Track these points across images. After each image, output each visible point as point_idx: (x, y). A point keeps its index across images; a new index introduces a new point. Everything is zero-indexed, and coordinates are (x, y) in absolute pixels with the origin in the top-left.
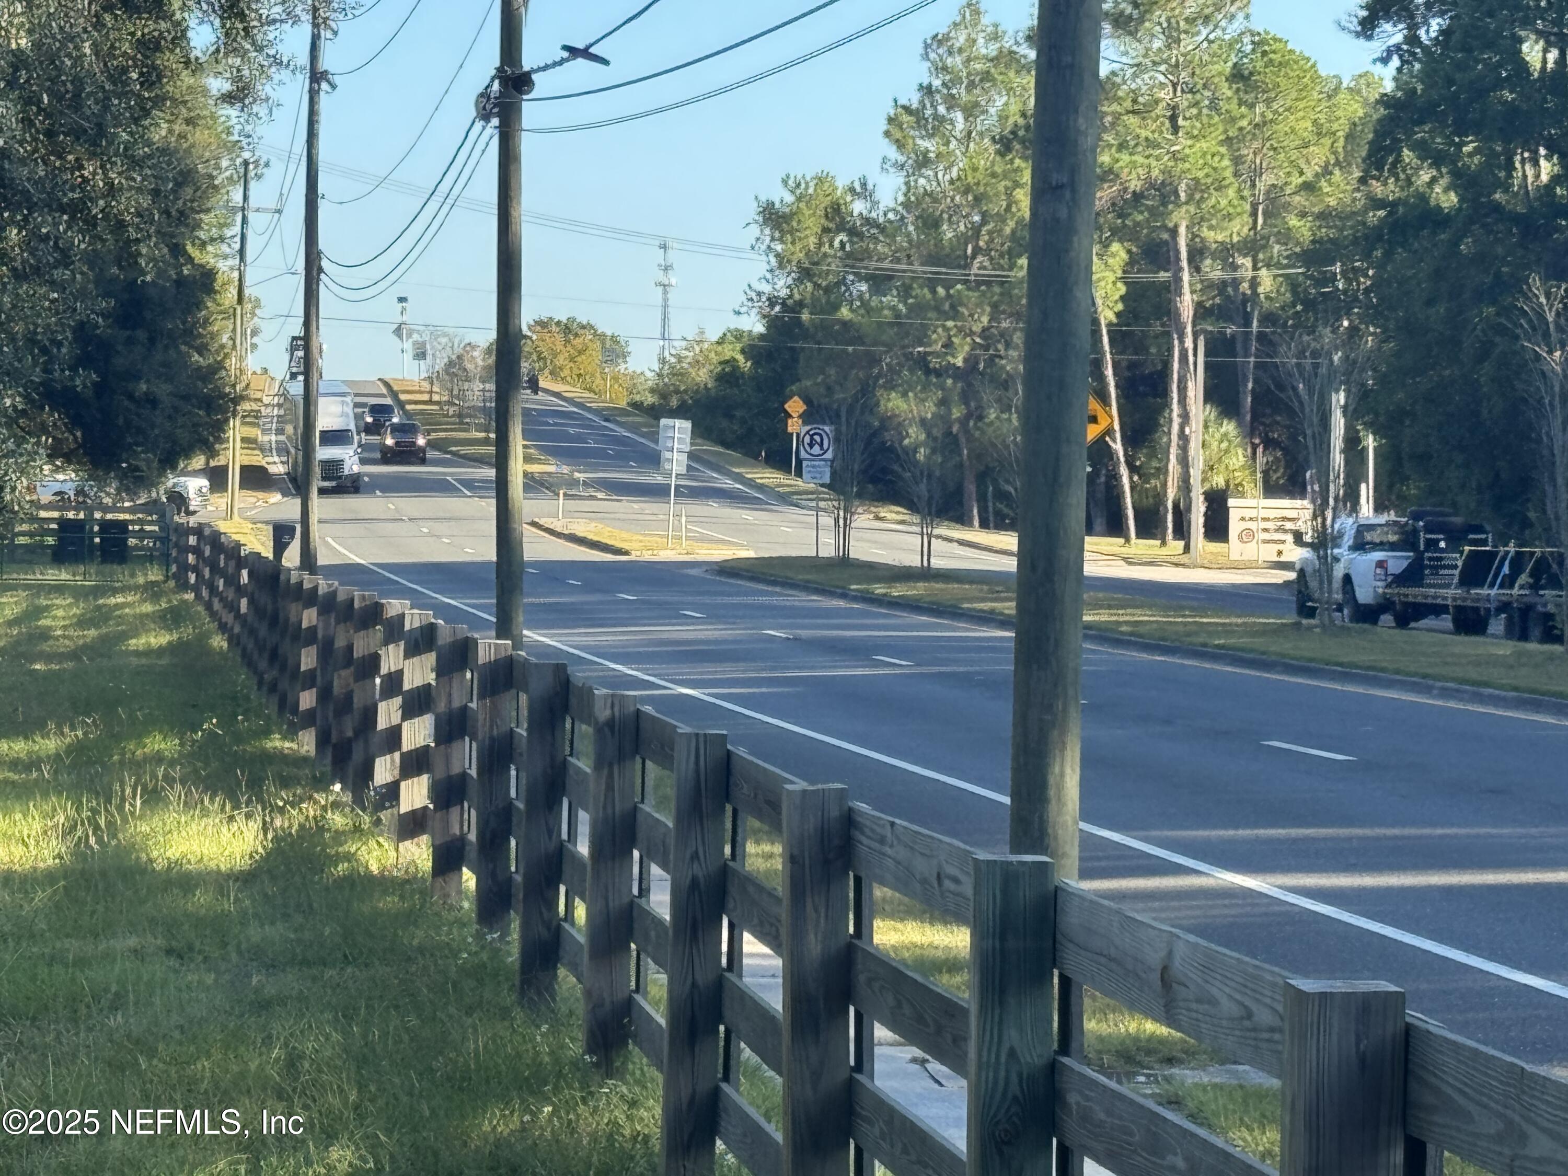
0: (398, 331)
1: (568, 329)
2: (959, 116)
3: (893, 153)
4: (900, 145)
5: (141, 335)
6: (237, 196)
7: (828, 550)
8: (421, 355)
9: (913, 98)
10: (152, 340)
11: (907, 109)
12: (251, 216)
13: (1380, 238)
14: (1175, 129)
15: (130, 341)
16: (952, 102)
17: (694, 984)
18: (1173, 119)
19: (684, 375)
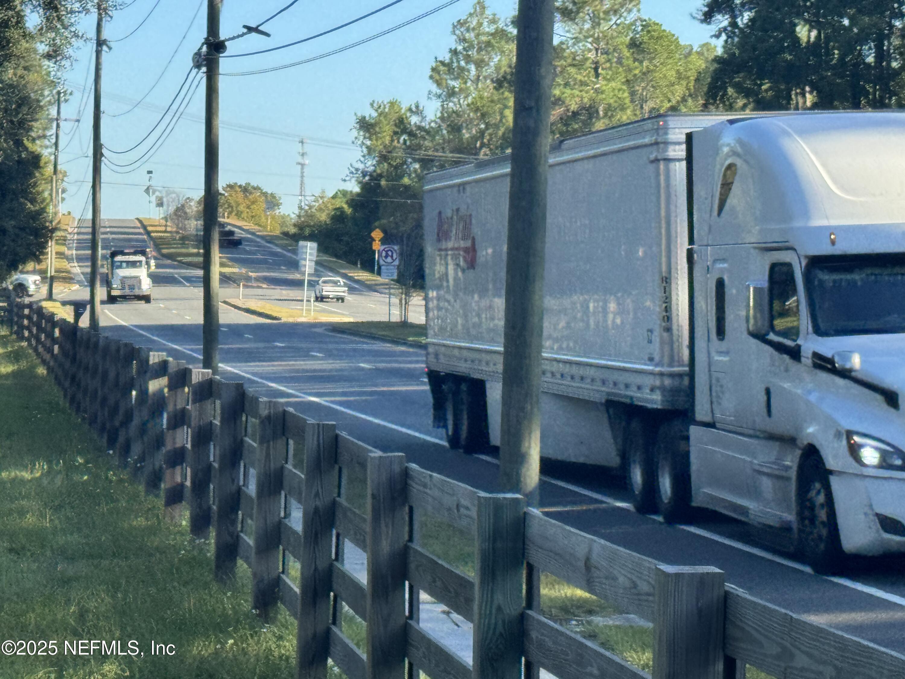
0: (147, 191)
1: (246, 190)
2: (472, 67)
3: (434, 88)
4: (439, 84)
6: (53, 112)
7: (396, 316)
8: (160, 204)
9: (446, 57)
11: (443, 63)
14: (597, 75)
16: (468, 59)
17: (316, 569)
18: (596, 69)
19: (312, 216)
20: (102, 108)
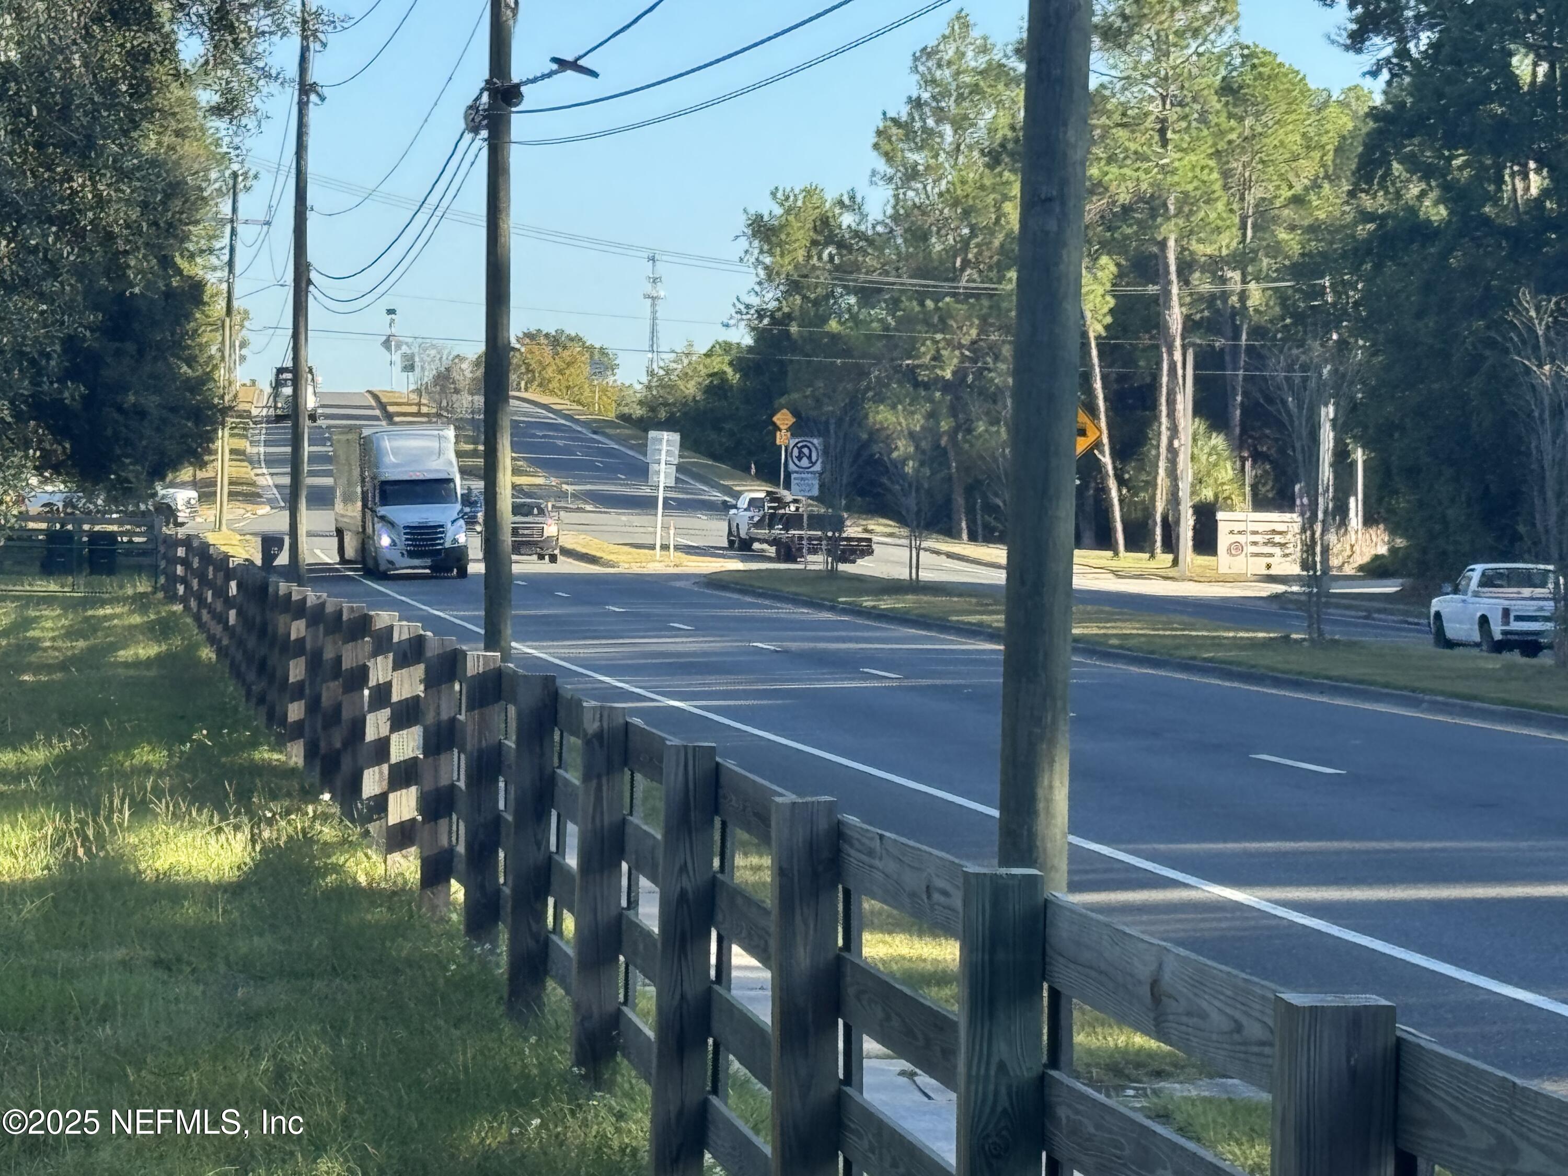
0: (387, 344)
1: (557, 341)
2: (948, 129)
3: (881, 165)
4: (889, 157)
5: (130, 347)
6: (226, 208)
8: (409, 367)
9: (902, 111)
10: (141, 352)
11: (896, 122)
12: (240, 228)
13: (1369, 252)
14: (1164, 142)
15: (118, 353)
16: (941, 115)
17: (683, 997)
18: (1162, 132)
19: (672, 387)
20: (310, 201)
